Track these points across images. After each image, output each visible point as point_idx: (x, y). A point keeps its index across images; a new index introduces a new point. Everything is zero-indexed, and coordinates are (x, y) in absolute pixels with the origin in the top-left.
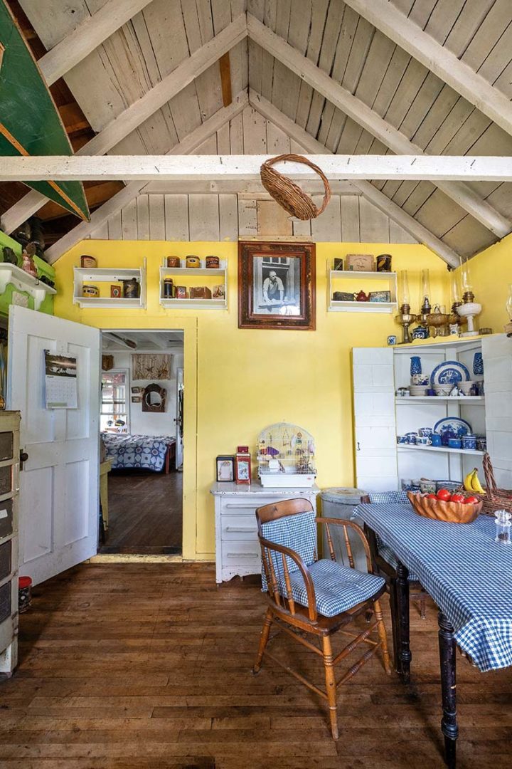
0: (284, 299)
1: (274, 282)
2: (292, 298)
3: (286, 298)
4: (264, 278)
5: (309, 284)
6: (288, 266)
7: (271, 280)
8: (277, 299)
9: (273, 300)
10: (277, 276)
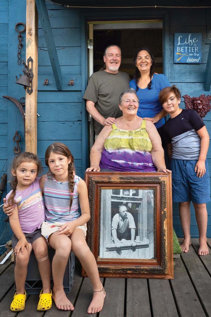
0: (135, 239)
1: (124, 218)
2: (145, 239)
3: (138, 237)
4: (113, 215)
5: (165, 222)
6: (141, 199)
7: (121, 216)
8: (127, 239)
9: (123, 240)
10: (128, 211)
